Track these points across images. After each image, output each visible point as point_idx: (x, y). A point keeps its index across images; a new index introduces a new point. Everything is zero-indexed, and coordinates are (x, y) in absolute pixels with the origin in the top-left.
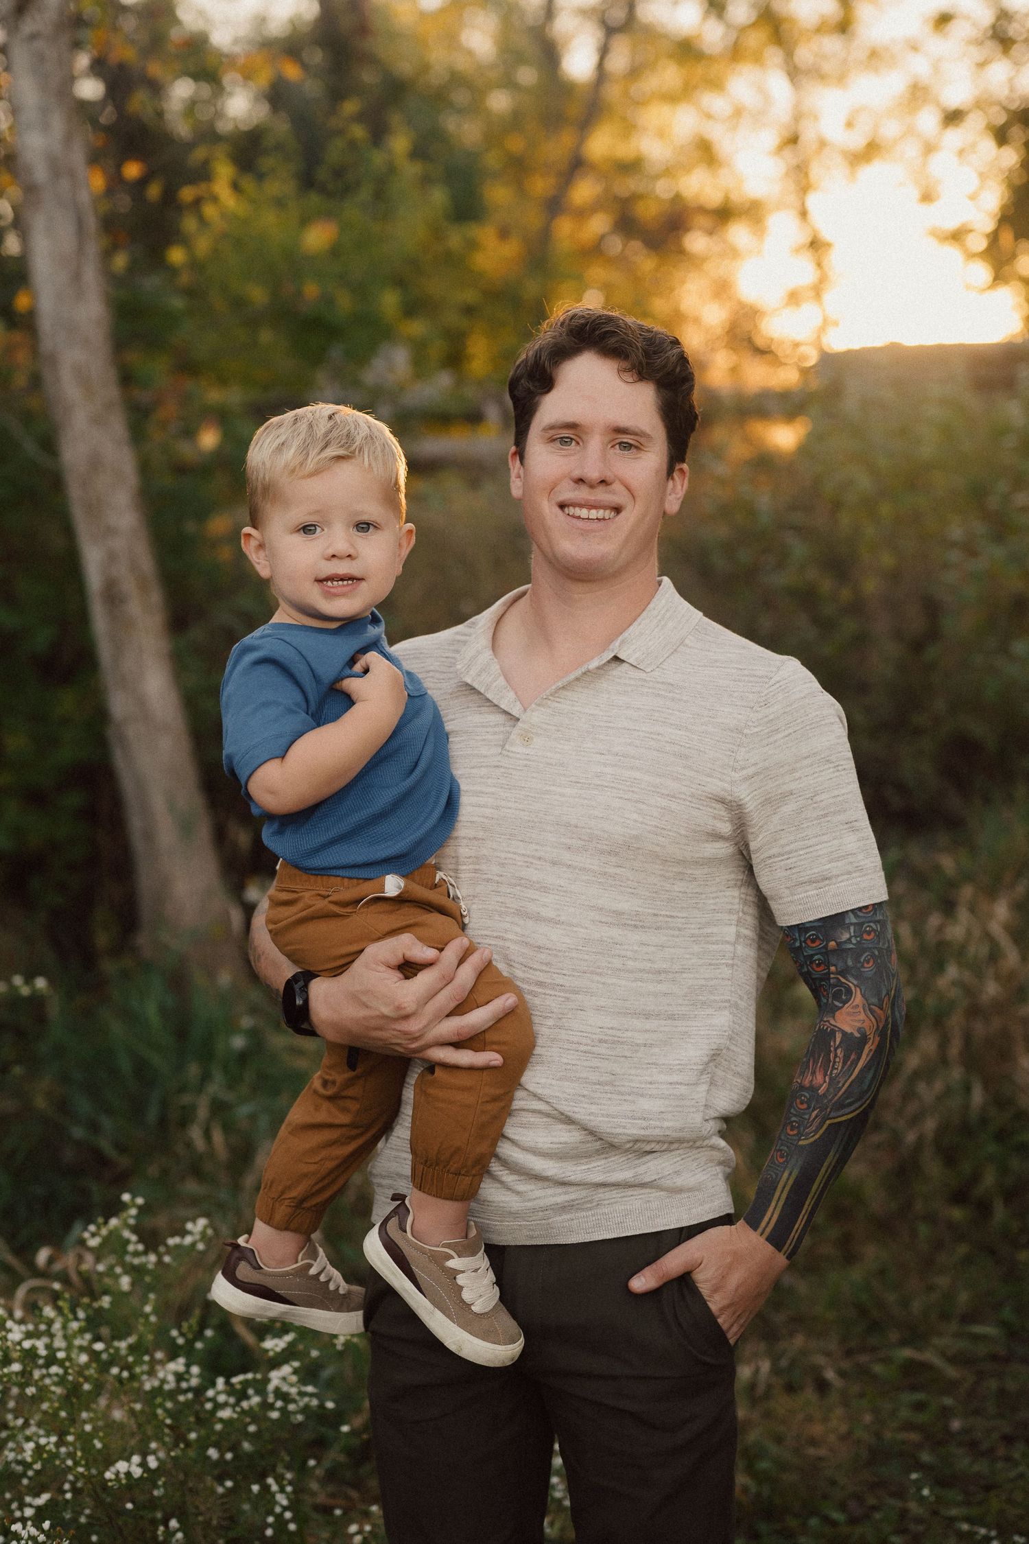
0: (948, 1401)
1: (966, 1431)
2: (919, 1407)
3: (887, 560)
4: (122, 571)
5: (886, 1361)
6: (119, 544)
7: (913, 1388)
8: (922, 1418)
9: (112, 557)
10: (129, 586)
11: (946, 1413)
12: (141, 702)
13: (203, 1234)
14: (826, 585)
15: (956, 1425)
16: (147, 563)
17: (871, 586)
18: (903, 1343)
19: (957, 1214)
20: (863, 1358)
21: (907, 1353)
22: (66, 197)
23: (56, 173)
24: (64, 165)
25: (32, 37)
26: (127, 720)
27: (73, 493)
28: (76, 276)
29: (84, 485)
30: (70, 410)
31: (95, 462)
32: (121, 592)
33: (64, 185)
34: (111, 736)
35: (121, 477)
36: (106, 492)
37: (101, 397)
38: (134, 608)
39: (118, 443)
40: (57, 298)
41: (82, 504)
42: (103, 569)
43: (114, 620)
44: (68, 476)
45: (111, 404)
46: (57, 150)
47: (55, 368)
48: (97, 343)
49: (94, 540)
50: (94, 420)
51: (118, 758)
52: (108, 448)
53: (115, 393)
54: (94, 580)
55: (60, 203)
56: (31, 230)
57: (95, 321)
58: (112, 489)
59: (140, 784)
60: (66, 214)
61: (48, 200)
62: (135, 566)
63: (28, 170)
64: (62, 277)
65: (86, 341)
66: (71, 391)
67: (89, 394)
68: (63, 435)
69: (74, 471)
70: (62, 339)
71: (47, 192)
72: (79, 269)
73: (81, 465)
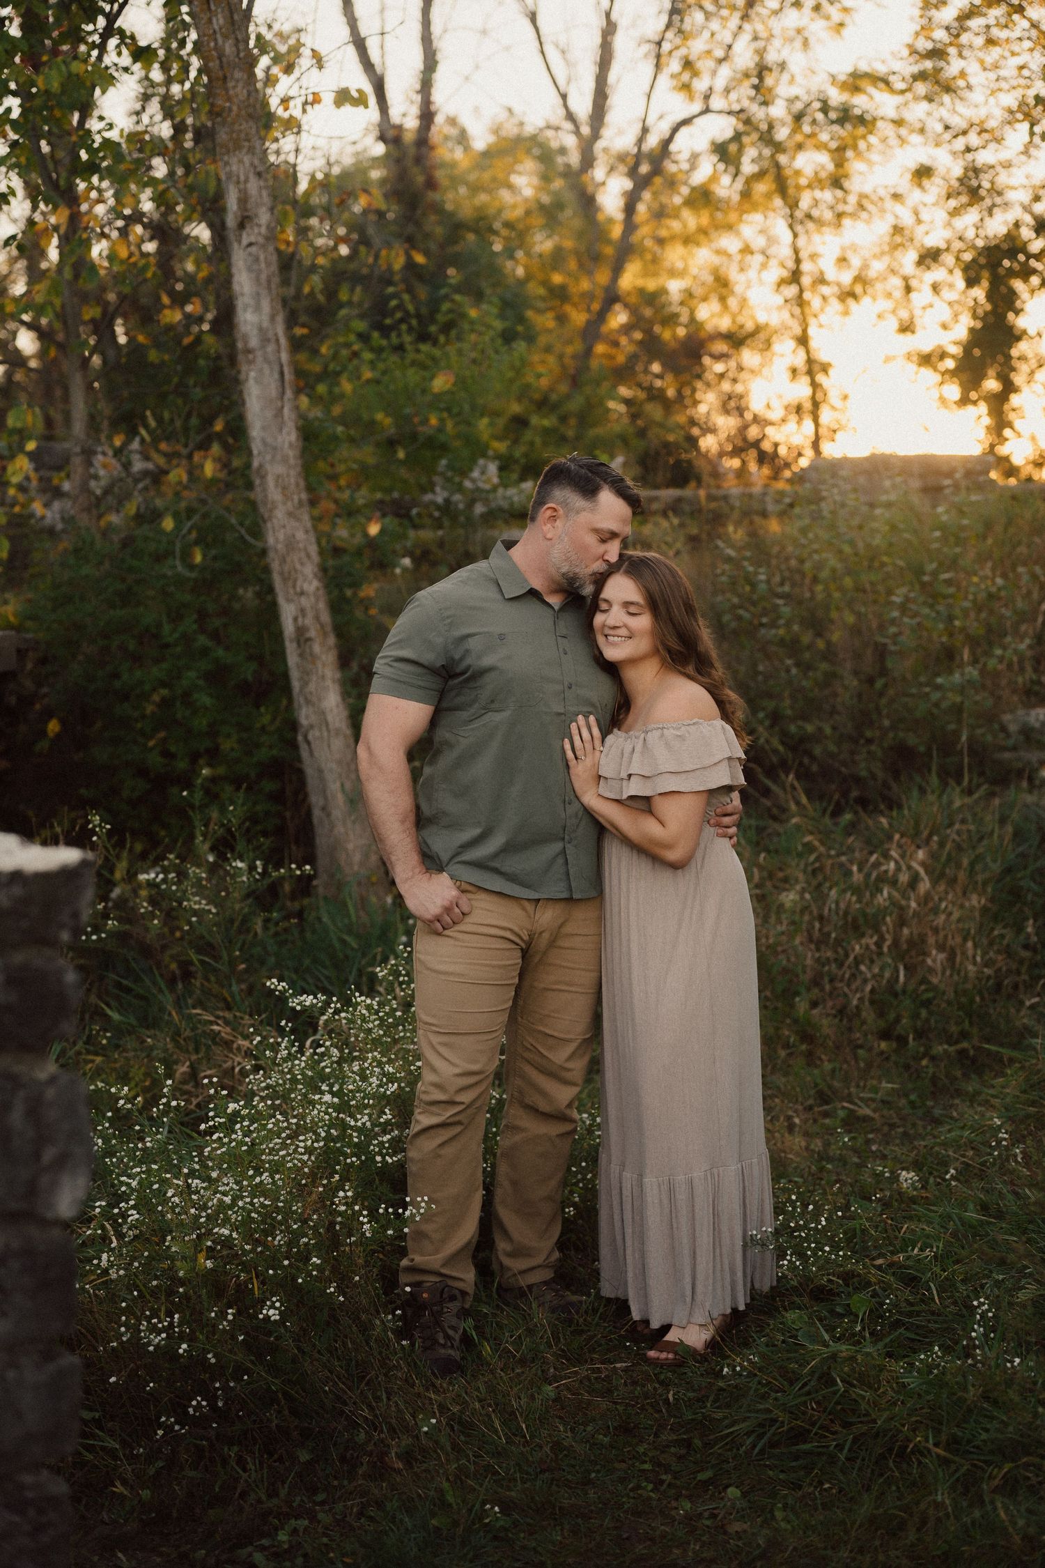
4: (308, 621)
6: (304, 601)
9: (303, 611)
10: (313, 632)
12: (322, 714)
16: (326, 617)
22: (272, 357)
23: (265, 340)
24: (270, 334)
25: (250, 244)
26: (312, 727)
27: (275, 566)
28: (279, 413)
29: (283, 560)
30: (274, 507)
31: (291, 544)
32: (308, 635)
33: (270, 348)
34: (300, 738)
35: (308, 556)
36: (298, 566)
37: (296, 497)
38: (317, 648)
39: (307, 532)
40: (264, 428)
41: (282, 574)
42: (295, 619)
43: (301, 655)
44: (271, 554)
45: (300, 501)
46: (266, 324)
47: (263, 477)
48: (292, 461)
49: (288, 600)
50: (290, 514)
51: (304, 753)
52: (300, 535)
53: (304, 496)
54: (289, 628)
55: (266, 360)
56: (247, 380)
57: (291, 445)
58: (302, 564)
59: (320, 771)
60: (272, 369)
61: (259, 359)
62: (317, 618)
63: (245, 338)
64: (269, 414)
65: (285, 460)
66: (274, 494)
67: (287, 497)
68: (269, 525)
69: (276, 550)
70: (268, 457)
71: (259, 353)
72: (283, 407)
73: (280, 547)
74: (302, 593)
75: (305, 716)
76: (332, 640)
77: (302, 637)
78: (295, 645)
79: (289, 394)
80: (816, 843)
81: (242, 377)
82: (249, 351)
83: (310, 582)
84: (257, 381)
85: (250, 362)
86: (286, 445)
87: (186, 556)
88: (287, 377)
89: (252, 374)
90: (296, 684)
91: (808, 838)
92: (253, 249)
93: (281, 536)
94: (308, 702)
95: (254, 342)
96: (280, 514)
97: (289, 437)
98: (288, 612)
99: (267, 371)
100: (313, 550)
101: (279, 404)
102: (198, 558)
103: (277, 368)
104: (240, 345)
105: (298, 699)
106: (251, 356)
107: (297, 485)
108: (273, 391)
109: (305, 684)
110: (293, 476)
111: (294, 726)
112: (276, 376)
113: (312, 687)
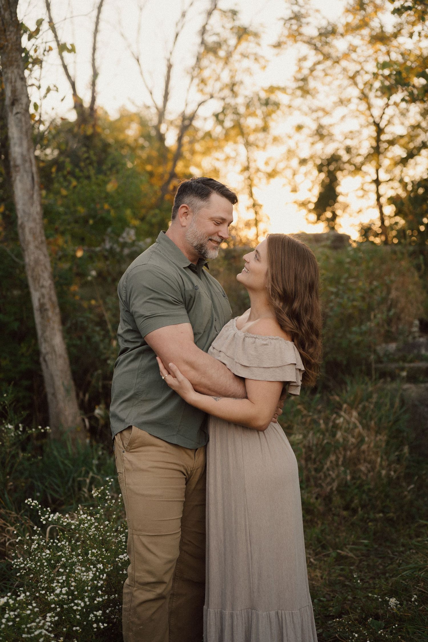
4: (46, 300)
6: (44, 291)
9: (43, 296)
10: (48, 306)
12: (53, 347)
16: (55, 298)
19: (345, 513)
22: (28, 169)
23: (24, 160)
24: (27, 158)
25: (17, 113)
26: (47, 353)
27: (29, 273)
28: (32, 197)
29: (33, 270)
30: (29, 243)
31: (37, 262)
32: (45, 307)
33: (27, 165)
34: (41, 359)
35: (46, 268)
36: (41, 273)
37: (40, 239)
38: (50, 314)
39: (45, 256)
40: (24, 204)
41: (32, 277)
42: (39, 300)
43: (43, 318)
44: (27, 267)
45: (42, 242)
46: (25, 153)
47: (23, 229)
48: (38, 221)
49: (36, 290)
50: (37, 247)
51: (44, 367)
52: (42, 257)
53: (44, 238)
54: (36, 304)
55: (26, 171)
56: (15, 180)
57: (37, 213)
58: (43, 271)
59: (52, 376)
60: (28, 177)
61: (22, 170)
62: (50, 299)
63: (15, 160)
64: (26, 197)
65: (34, 220)
66: (29, 237)
67: (35, 238)
68: (26, 253)
69: (29, 265)
70: (26, 219)
71: (21, 168)
72: (33, 194)
73: (32, 263)
74: (43, 287)
75: (44, 348)
76: (57, 310)
77: (42, 308)
78: (39, 312)
79: (36, 187)
80: (302, 409)
81: (13, 179)
82: (16, 166)
83: (47, 282)
84: (21, 181)
85: (17, 172)
86: (35, 213)
88: (36, 178)
89: (18, 178)
90: (39, 332)
91: (299, 407)
92: (19, 116)
93: (32, 258)
94: (45, 341)
95: (19, 162)
96: (32, 247)
97: (36, 209)
98: (35, 297)
99: (25, 176)
100: (48, 265)
101: (31, 192)
103: (30, 175)
104: (12, 163)
105: (41, 340)
106: (17, 169)
107: (40, 232)
108: (29, 185)
109: (44, 332)
110: (38, 228)
111: (38, 353)
112: (30, 178)
113: (48, 333)
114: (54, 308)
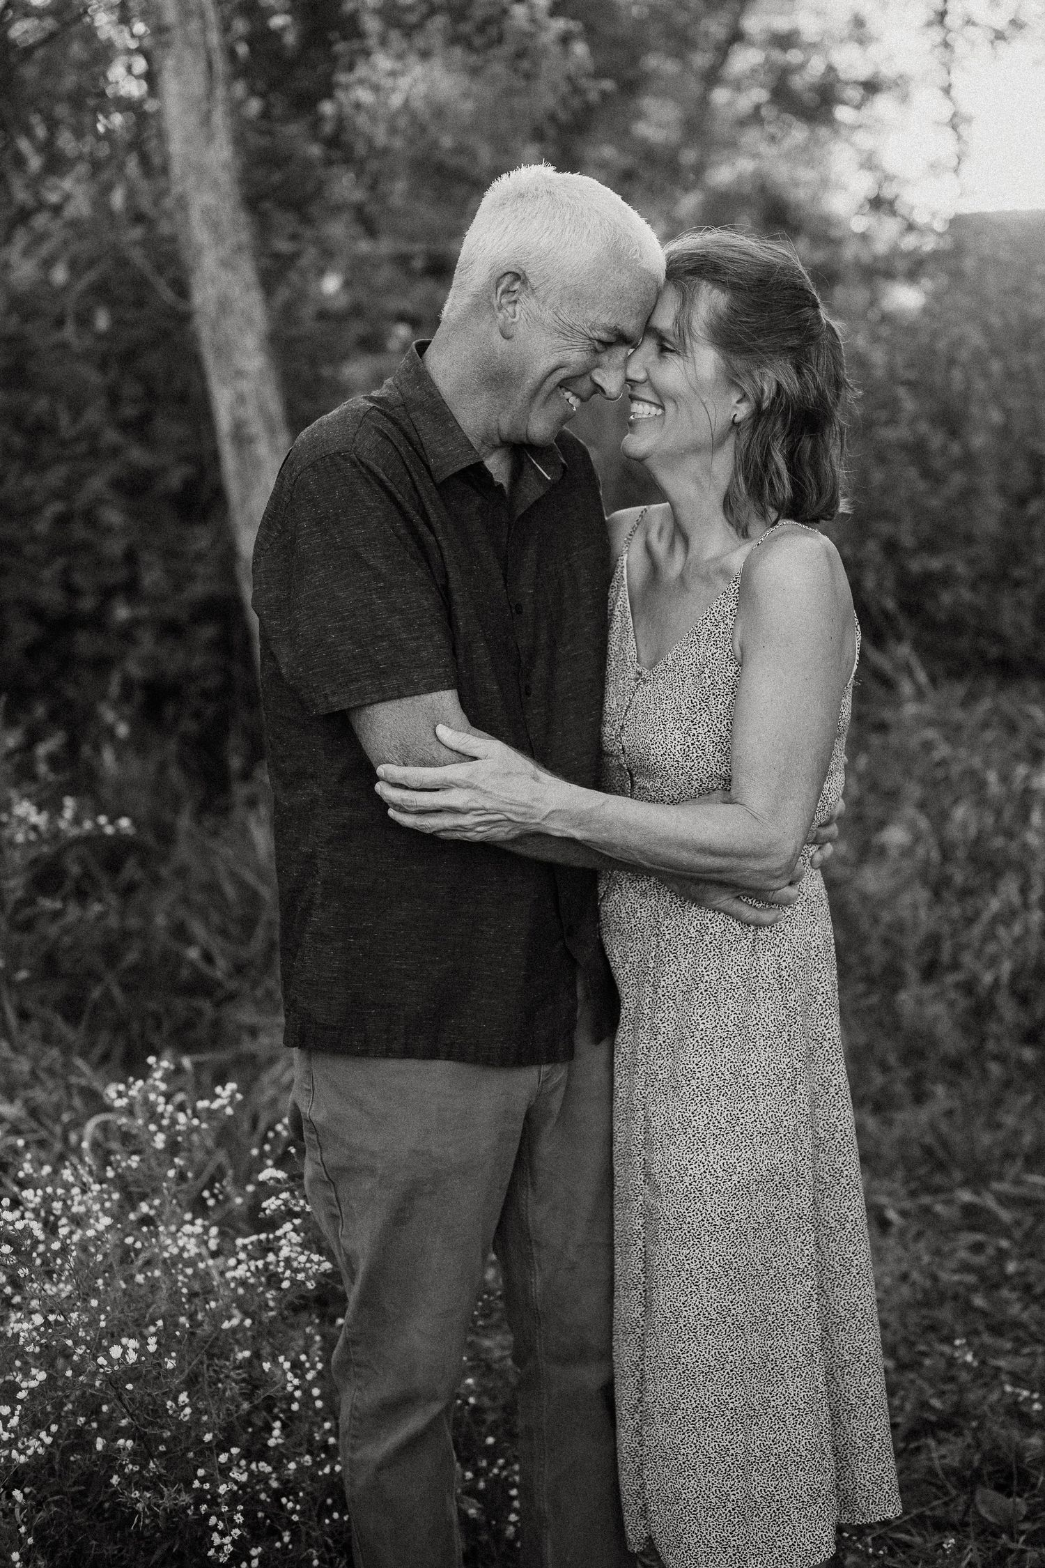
0: (1004, 1244)
1: (1021, 1274)
2: (977, 1248)
3: (996, 416)
4: (250, 412)
5: (949, 1202)
6: (246, 386)
7: (973, 1228)
8: (979, 1260)
9: (241, 399)
10: (256, 428)
11: (1002, 1255)
13: (232, 1097)
14: (936, 440)
15: (1011, 1267)
16: (275, 407)
17: (979, 441)
18: (965, 1183)
20: (926, 1200)
21: (966, 1196)
22: (196, 38)
23: (185, 13)
27: (205, 334)
28: (207, 119)
29: (215, 327)
30: (199, 253)
31: (224, 304)
32: (249, 432)
33: (194, 26)
35: (250, 321)
36: (235, 335)
37: (231, 241)
38: (263, 450)
39: (249, 288)
40: (188, 140)
41: (213, 344)
42: (233, 409)
43: (242, 460)
44: (201, 318)
45: (240, 248)
47: (186, 208)
48: (226, 188)
49: (224, 382)
52: (237, 291)
53: (244, 237)
54: (224, 421)
55: (188, 43)
57: (223, 166)
58: (242, 332)
61: (176, 44)
62: (262, 409)
63: (158, 10)
64: (193, 120)
65: (215, 184)
66: (200, 234)
67: (219, 239)
68: (194, 279)
69: (206, 312)
70: (193, 181)
71: (176, 35)
72: (210, 113)
73: (211, 308)
74: (240, 373)
77: (241, 438)
78: (231, 444)
79: (222, 91)
82: (162, 30)
83: (253, 361)
84: (178, 72)
86: (217, 165)
87: (84, 320)
93: (211, 294)
96: (209, 262)
97: (221, 153)
98: (223, 400)
99: (188, 56)
100: (257, 313)
101: (204, 106)
102: (102, 321)
103: (203, 55)
107: (234, 221)
108: (198, 85)
109: (245, 498)
110: (226, 206)
112: (202, 65)
114: (271, 431)
